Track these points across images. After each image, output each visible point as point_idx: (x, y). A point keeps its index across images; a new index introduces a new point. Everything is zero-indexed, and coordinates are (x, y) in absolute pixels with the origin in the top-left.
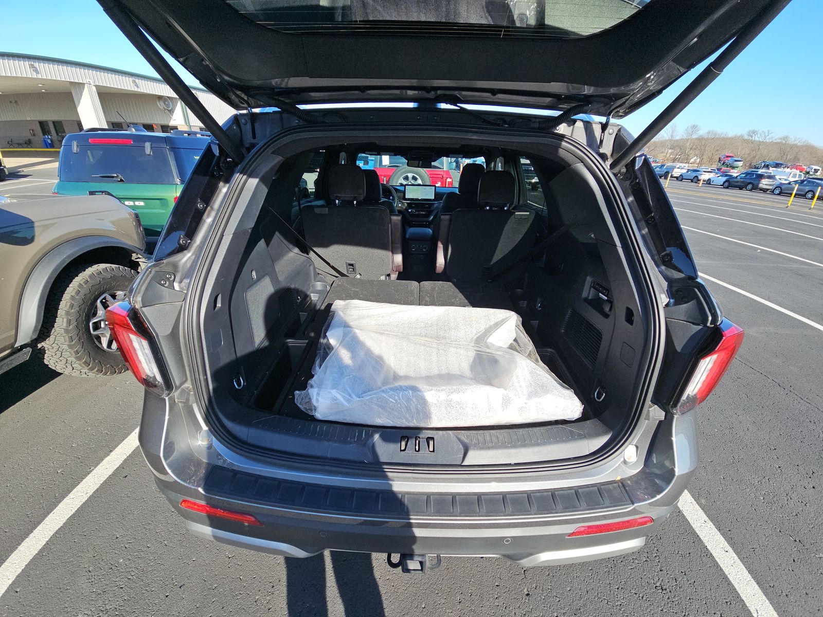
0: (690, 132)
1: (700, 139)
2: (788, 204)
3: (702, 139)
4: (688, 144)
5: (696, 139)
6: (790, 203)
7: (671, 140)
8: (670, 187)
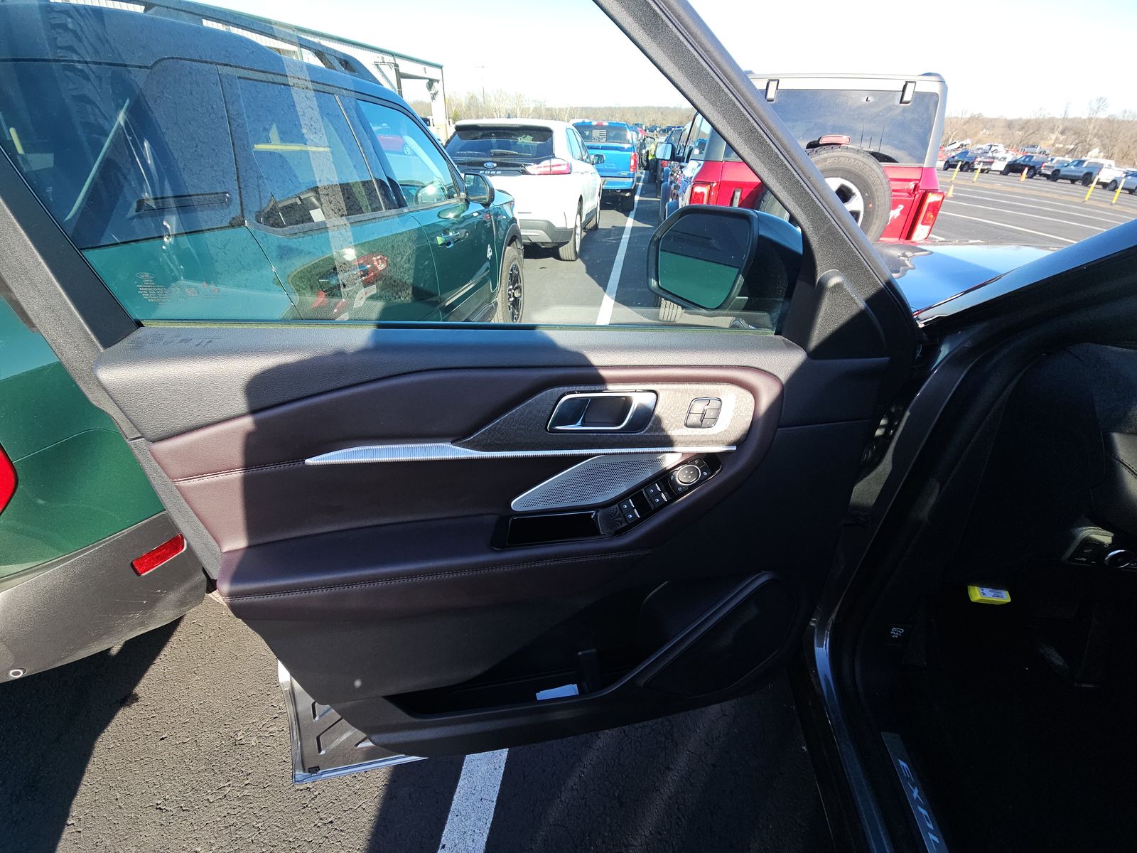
0: (1095, 108)
1: (1110, 121)
2: (1084, 198)
3: (1113, 120)
4: (1091, 127)
5: (1104, 120)
6: (1088, 197)
7: (1065, 119)
8: (981, 181)
